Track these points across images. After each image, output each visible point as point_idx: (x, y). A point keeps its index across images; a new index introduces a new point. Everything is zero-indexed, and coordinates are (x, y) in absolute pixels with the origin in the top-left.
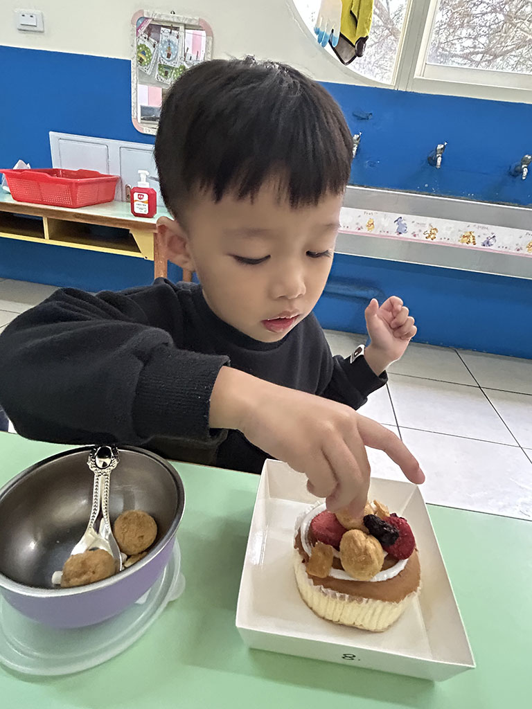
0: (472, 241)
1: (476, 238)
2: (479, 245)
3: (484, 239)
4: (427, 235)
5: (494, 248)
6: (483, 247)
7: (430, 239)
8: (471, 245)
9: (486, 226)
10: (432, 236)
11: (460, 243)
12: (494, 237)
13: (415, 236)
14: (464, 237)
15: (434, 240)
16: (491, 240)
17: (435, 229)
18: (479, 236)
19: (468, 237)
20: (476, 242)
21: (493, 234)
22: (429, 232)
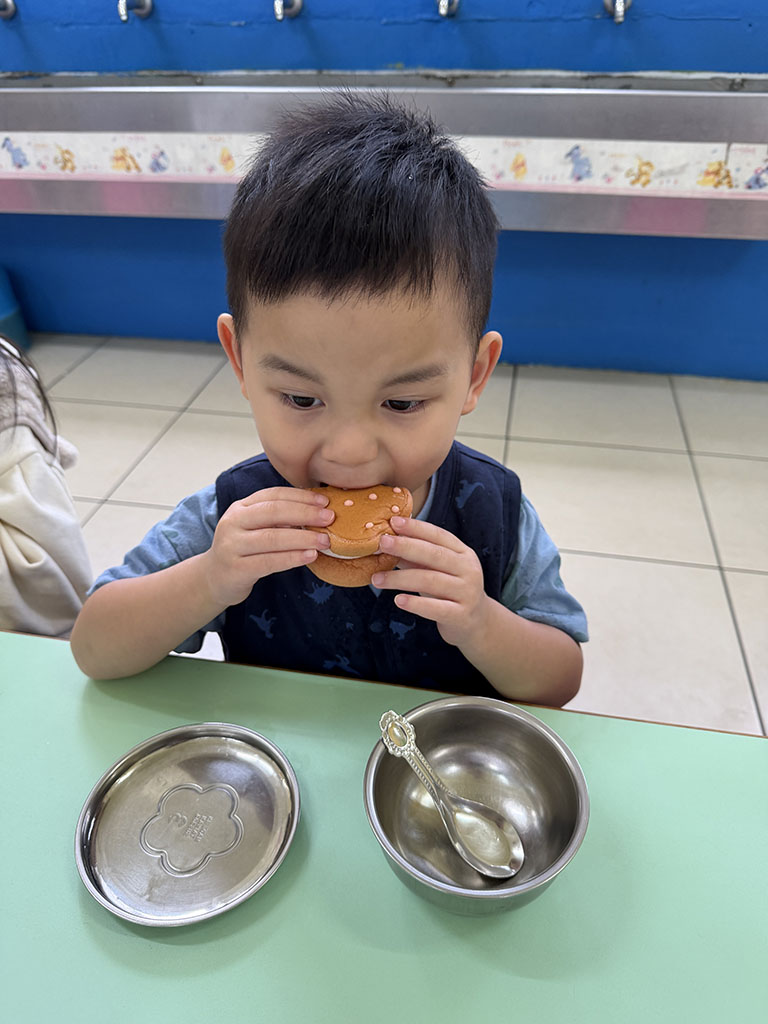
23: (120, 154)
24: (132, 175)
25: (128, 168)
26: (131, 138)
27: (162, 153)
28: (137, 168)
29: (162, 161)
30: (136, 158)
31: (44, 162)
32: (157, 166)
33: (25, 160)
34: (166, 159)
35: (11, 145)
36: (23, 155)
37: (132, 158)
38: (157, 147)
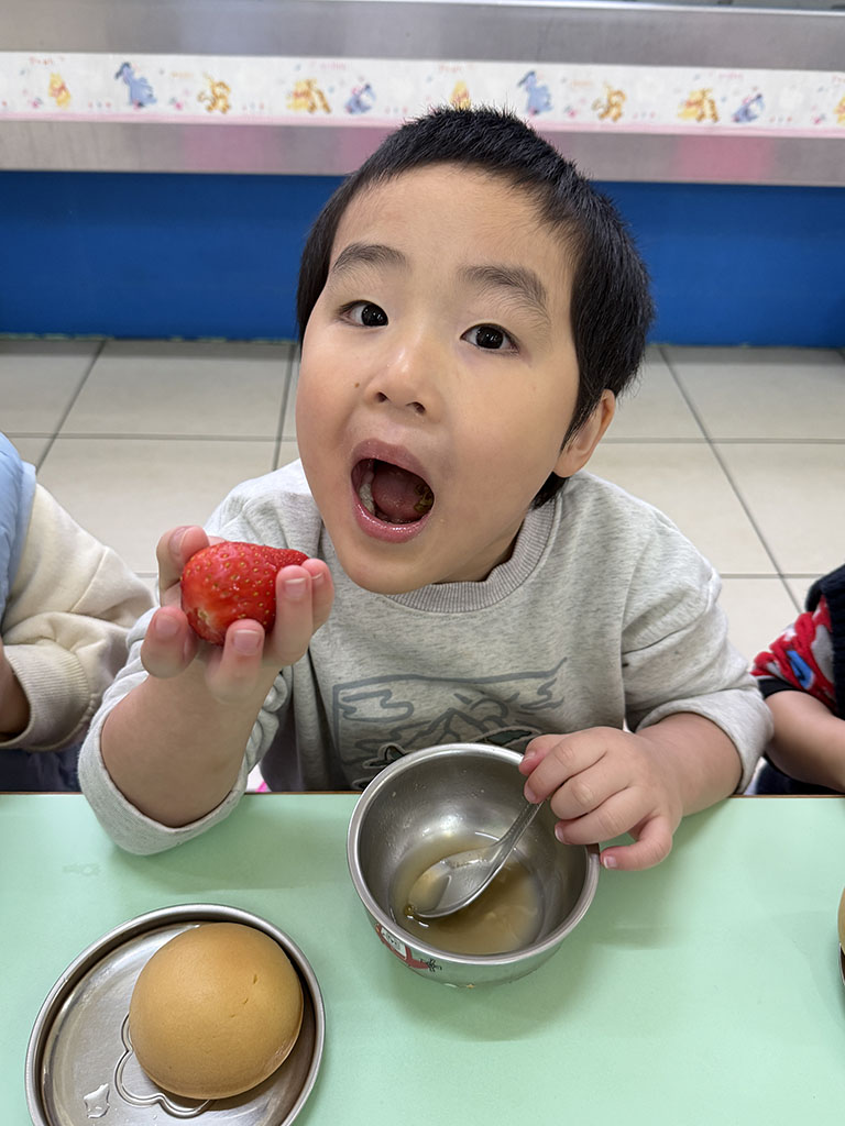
0: (708, 112)
1: (718, 104)
2: (727, 125)
3: (735, 105)
4: (601, 111)
5: (762, 125)
6: (737, 125)
7: (608, 120)
8: (707, 121)
9: (739, 71)
10: (614, 111)
11: (681, 122)
12: (759, 97)
13: (572, 114)
14: (690, 104)
15: (621, 121)
16: (754, 108)
17: (619, 93)
18: (724, 100)
19: (699, 103)
20: (719, 115)
21: (755, 89)
22: (604, 102)
23: (304, 87)
24: (320, 117)
25: (312, 108)
26: (323, 66)
27: (368, 87)
28: (327, 108)
29: (365, 98)
30: (327, 95)
31: (179, 100)
32: (356, 105)
33: (151, 96)
34: (373, 96)
35: (132, 73)
36: (150, 88)
37: (321, 94)
38: (361, 79)
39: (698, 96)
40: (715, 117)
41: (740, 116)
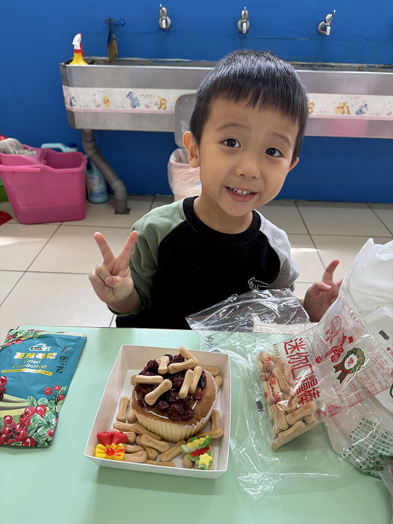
0: (346, 111)
1: (350, 108)
2: (353, 115)
3: (357, 108)
5: (369, 115)
6: (357, 115)
8: (346, 114)
9: (358, 96)
11: (335, 114)
12: (366, 105)
14: (339, 108)
16: (363, 109)
17: (312, 104)
18: (352, 106)
19: (342, 108)
20: (350, 112)
21: (364, 102)
31: (148, 105)
33: (138, 104)
35: (132, 96)
36: (138, 101)
39: (342, 105)
40: (349, 113)
41: (358, 112)
